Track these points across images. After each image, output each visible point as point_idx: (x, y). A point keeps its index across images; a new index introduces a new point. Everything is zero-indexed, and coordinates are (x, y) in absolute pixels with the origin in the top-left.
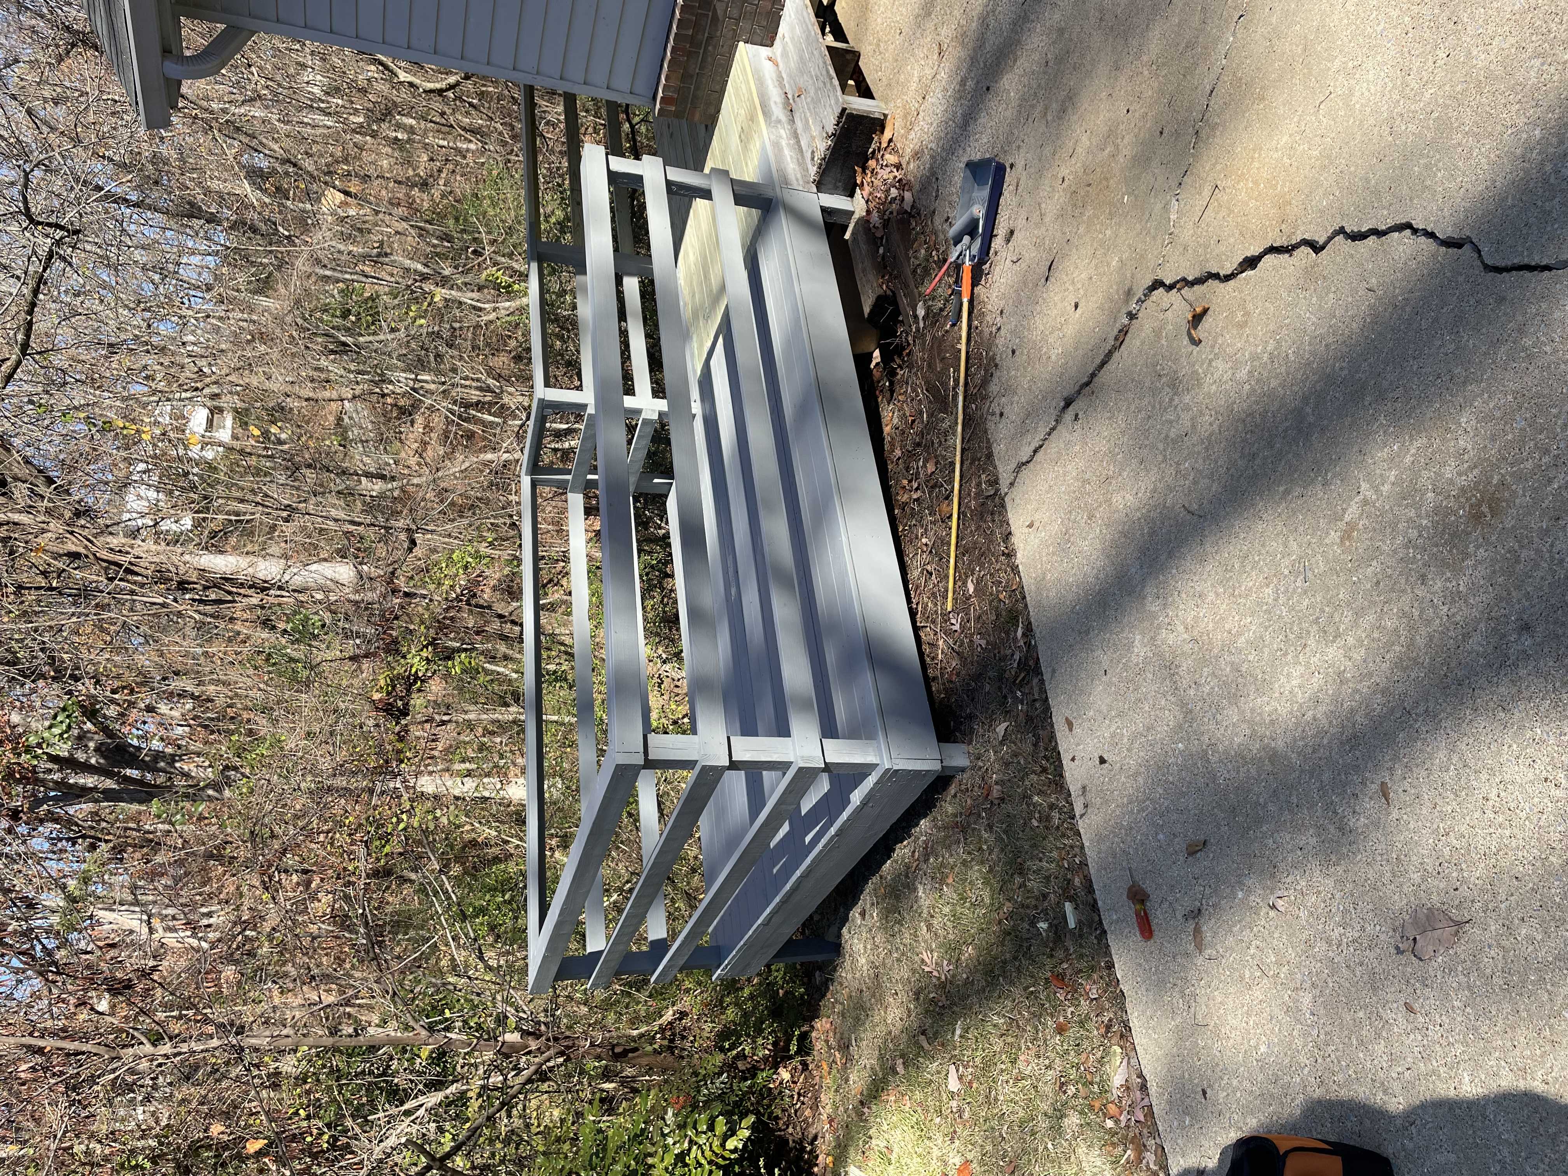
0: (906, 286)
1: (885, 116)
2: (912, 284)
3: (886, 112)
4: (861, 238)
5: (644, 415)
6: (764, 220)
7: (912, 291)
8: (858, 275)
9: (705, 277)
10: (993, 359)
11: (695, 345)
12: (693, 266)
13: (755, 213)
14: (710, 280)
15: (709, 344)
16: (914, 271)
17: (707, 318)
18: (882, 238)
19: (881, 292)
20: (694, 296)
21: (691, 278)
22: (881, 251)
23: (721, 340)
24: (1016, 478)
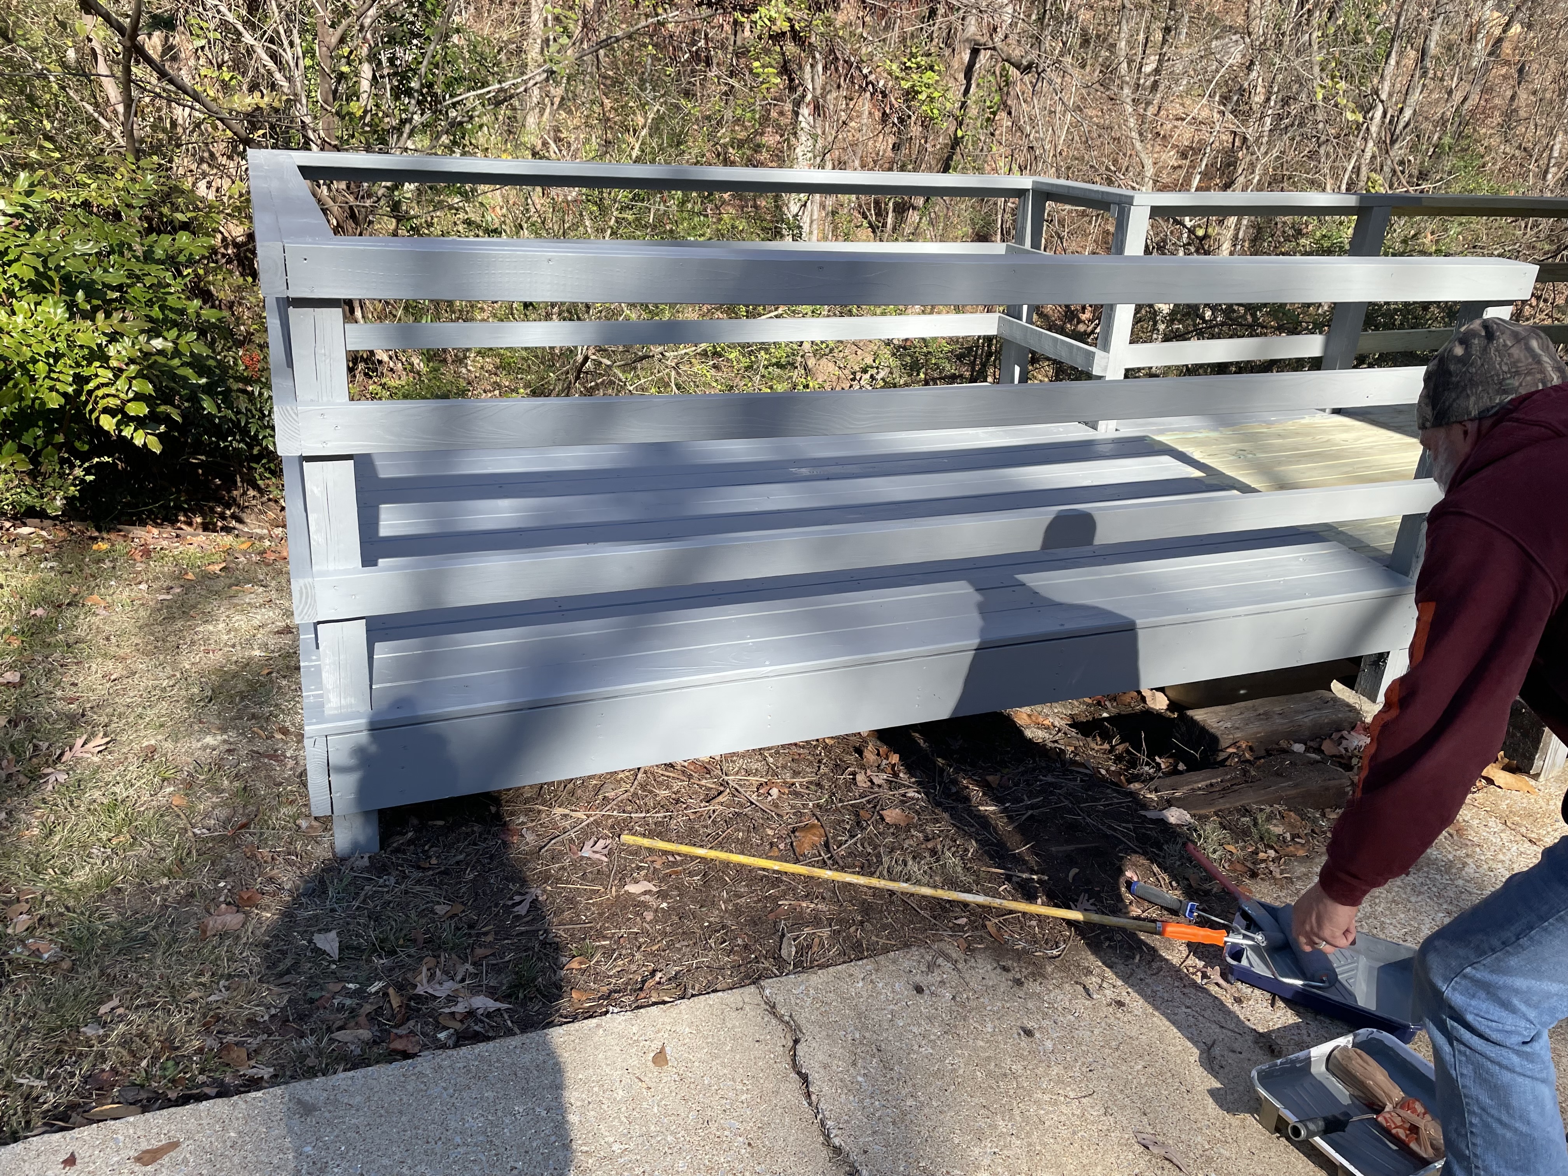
0: (1225, 791)
1: (1536, 777)
2: (1224, 804)
3: (1542, 778)
4: (1326, 716)
5: (1099, 353)
6: (1375, 559)
7: (1211, 804)
8: (1261, 704)
9: (1305, 455)
10: (1038, 974)
11: (1203, 435)
12: (1326, 437)
13: (1388, 543)
14: (1298, 462)
15: (1197, 455)
16: (1246, 812)
17: (1239, 454)
18: (1318, 750)
19: (1224, 744)
20: (1280, 436)
21: (1307, 434)
22: (1299, 748)
23: (1197, 474)
24: (780, 1018)
